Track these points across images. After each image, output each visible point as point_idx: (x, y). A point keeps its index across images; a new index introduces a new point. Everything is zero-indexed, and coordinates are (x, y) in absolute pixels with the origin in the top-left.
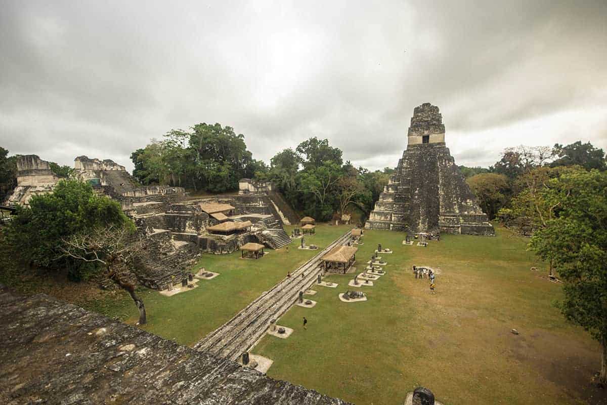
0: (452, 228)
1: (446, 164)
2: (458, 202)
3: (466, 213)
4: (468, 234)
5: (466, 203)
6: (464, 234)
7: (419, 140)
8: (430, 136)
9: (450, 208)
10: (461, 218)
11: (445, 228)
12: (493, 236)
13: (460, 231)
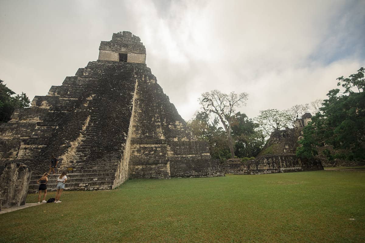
0: (153, 166)
1: (146, 80)
2: (162, 125)
3: (176, 140)
4: (183, 176)
5: (175, 126)
6: (177, 176)
7: (115, 57)
8: (128, 55)
9: (150, 132)
10: (169, 148)
11: (140, 167)
12: (220, 176)
13: (169, 171)
